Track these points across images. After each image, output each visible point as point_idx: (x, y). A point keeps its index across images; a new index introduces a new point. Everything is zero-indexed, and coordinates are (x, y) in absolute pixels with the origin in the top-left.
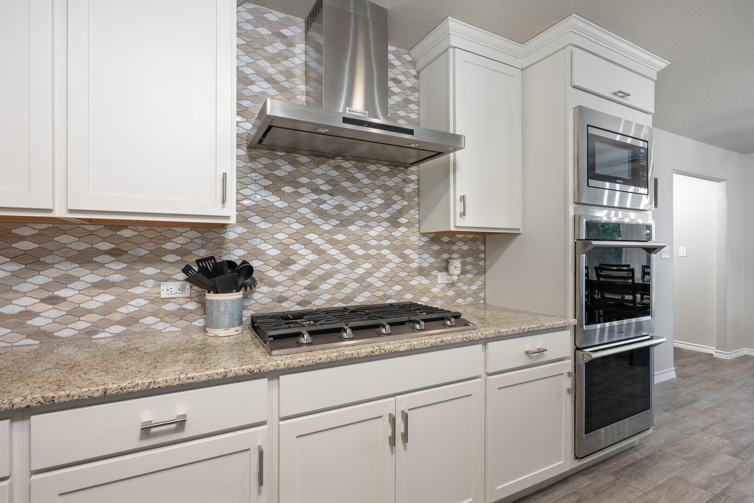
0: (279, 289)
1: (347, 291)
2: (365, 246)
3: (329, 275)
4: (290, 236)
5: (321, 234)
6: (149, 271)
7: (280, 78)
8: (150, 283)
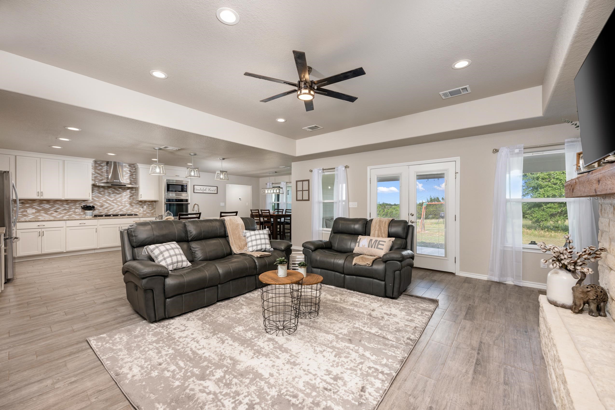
0: (100, 211)
1: (116, 212)
2: (121, 203)
3: (112, 208)
4: (103, 201)
5: (110, 201)
6: (73, 207)
7: (100, 173)
8: (74, 209)
